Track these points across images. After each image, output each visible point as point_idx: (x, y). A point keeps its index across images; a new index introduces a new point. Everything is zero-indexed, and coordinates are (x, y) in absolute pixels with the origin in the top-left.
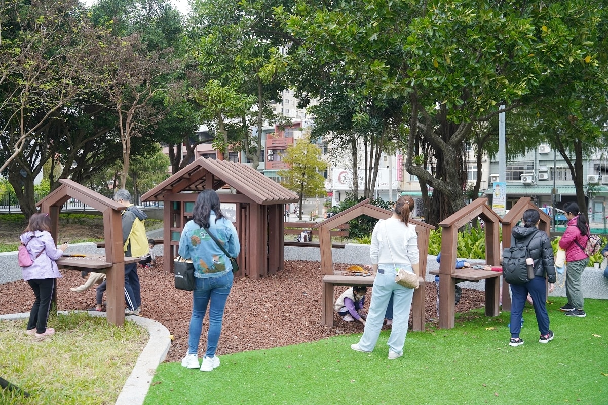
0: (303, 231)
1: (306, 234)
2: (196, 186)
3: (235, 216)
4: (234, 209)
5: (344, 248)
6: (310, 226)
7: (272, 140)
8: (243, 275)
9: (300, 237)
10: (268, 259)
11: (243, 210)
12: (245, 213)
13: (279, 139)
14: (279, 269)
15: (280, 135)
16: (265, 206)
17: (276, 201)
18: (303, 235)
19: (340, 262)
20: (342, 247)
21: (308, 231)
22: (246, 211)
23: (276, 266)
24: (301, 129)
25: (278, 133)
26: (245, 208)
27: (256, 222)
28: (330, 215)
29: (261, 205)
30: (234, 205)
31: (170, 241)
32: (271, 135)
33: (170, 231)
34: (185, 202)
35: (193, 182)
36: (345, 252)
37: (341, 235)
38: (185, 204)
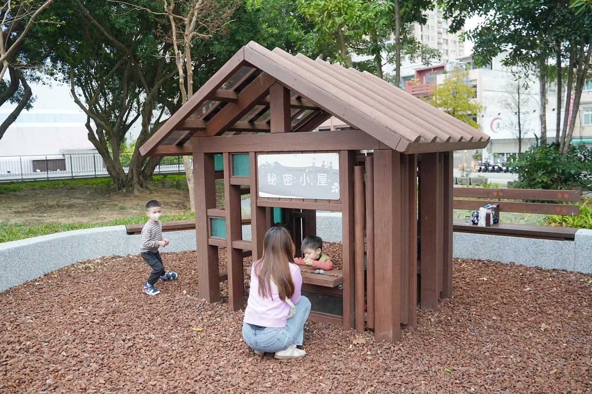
0: (484, 205)
1: (490, 211)
2: (251, 122)
3: (337, 184)
4: (336, 166)
5: (573, 239)
6: (495, 194)
7: (413, 87)
8: (360, 326)
9: (477, 217)
10: (419, 276)
11: (357, 169)
12: (363, 177)
13: (420, 86)
14: (443, 295)
15: (421, 81)
16: (411, 156)
17: (441, 144)
18: (483, 212)
19: (563, 267)
20: (571, 238)
21: (492, 203)
22: (363, 171)
23: (438, 289)
24: (445, 73)
25: (418, 79)
26: (362, 164)
27: (390, 200)
28: (481, 168)
29: (402, 154)
30: (335, 156)
31: (208, 238)
32: (410, 81)
33: (207, 216)
34: (232, 155)
35: (245, 108)
36: (575, 248)
37: (561, 211)
38: (233, 158)
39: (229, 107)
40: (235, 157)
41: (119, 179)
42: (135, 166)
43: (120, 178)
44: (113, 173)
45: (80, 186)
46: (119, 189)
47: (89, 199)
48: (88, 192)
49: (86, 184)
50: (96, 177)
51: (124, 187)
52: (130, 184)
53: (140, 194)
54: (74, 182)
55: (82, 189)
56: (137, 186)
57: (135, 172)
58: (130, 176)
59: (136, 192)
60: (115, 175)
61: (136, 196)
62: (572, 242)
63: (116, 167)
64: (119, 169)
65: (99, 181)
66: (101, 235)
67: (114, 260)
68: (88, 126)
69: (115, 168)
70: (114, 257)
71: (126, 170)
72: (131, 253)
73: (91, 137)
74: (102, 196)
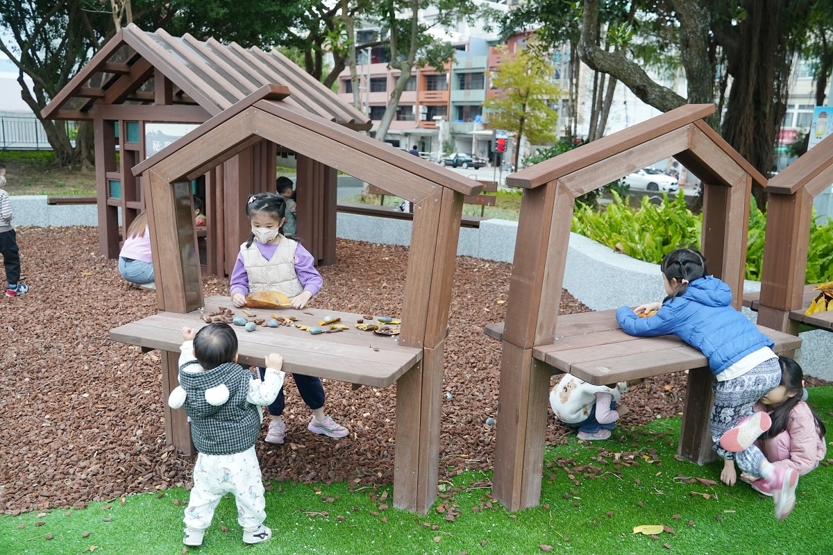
5: (478, 227)
7: (498, 56)
14: (321, 263)
19: (469, 254)
20: (476, 225)
25: (507, 46)
27: (237, 166)
31: (107, 198)
32: (496, 48)
33: (106, 179)
34: (126, 123)
35: (135, 80)
36: (480, 235)
37: (480, 201)
38: (127, 126)
39: (123, 79)
40: (130, 125)
41: (63, 152)
42: (84, 136)
43: (65, 152)
44: (56, 145)
45: (13, 160)
46: (63, 165)
47: (23, 175)
48: (23, 167)
49: (21, 158)
50: (38, 150)
51: (70, 162)
52: (77, 159)
53: (89, 173)
54: (5, 154)
55: (15, 163)
56: (86, 162)
57: (83, 144)
58: (77, 150)
59: (84, 170)
60: (58, 147)
61: (84, 175)
62: (477, 229)
63: (59, 136)
64: (63, 139)
65: (41, 154)
66: (18, 203)
67: (33, 230)
68: (21, 80)
69: (58, 138)
70: (33, 227)
71: (73, 144)
72: (52, 224)
73: (26, 95)
74: (40, 172)
